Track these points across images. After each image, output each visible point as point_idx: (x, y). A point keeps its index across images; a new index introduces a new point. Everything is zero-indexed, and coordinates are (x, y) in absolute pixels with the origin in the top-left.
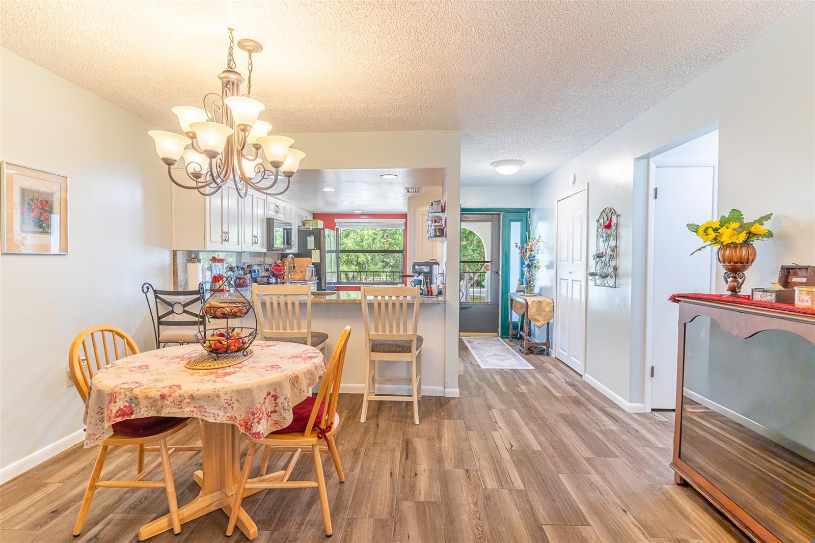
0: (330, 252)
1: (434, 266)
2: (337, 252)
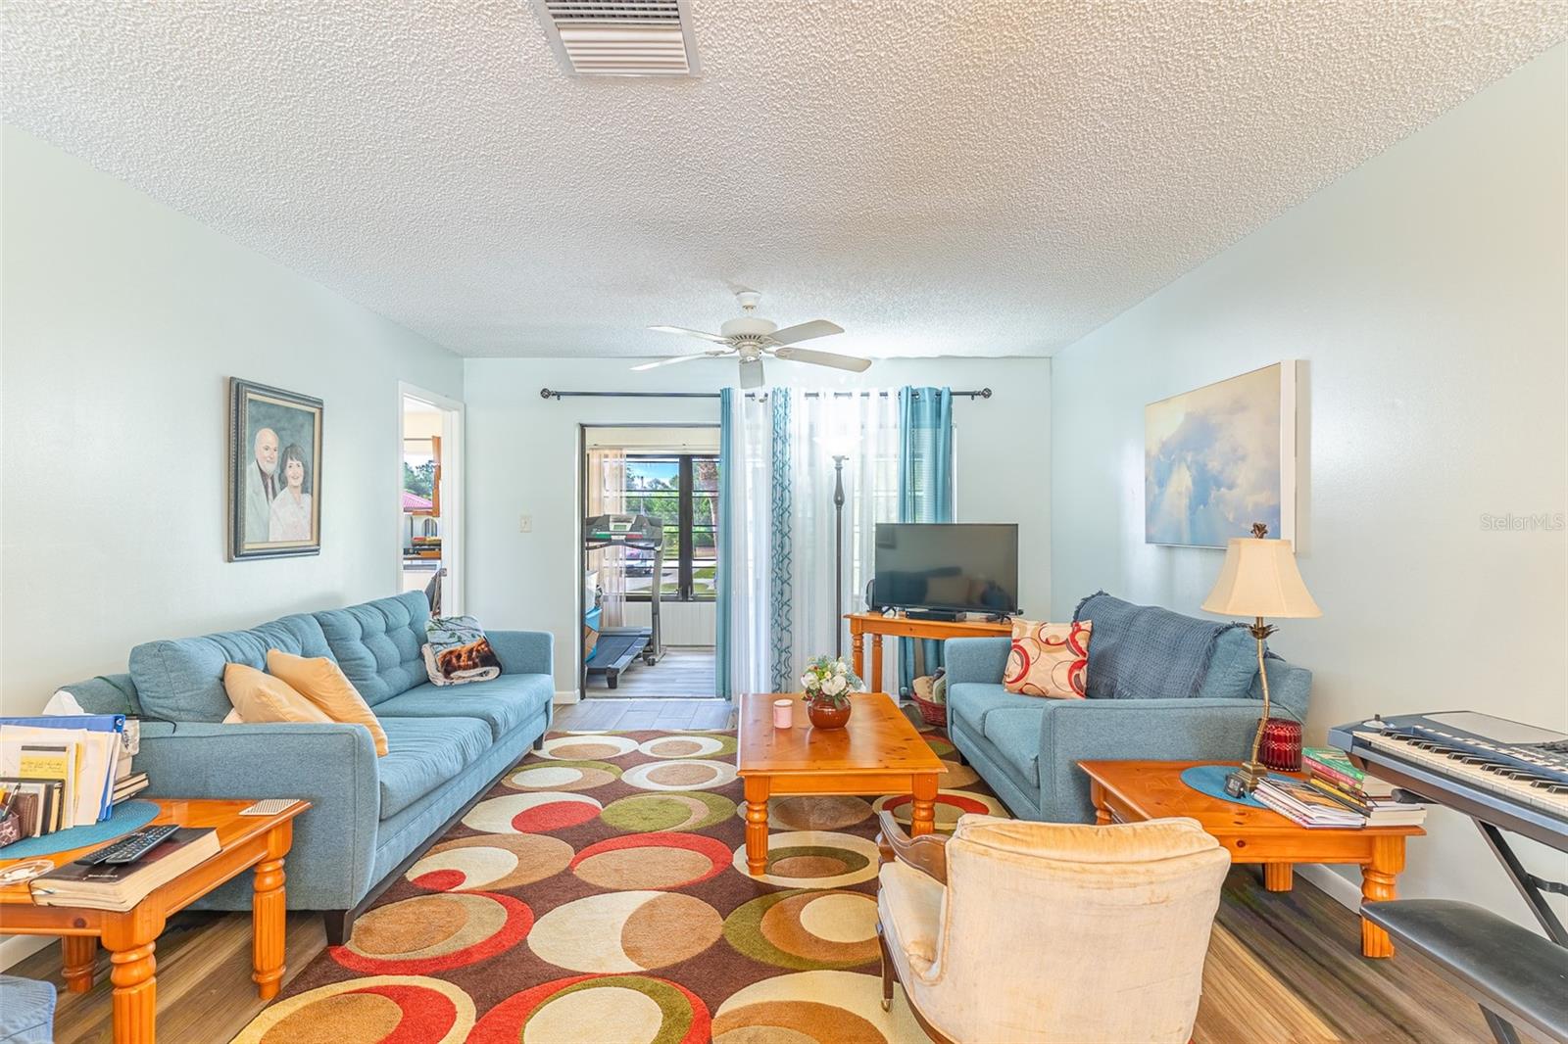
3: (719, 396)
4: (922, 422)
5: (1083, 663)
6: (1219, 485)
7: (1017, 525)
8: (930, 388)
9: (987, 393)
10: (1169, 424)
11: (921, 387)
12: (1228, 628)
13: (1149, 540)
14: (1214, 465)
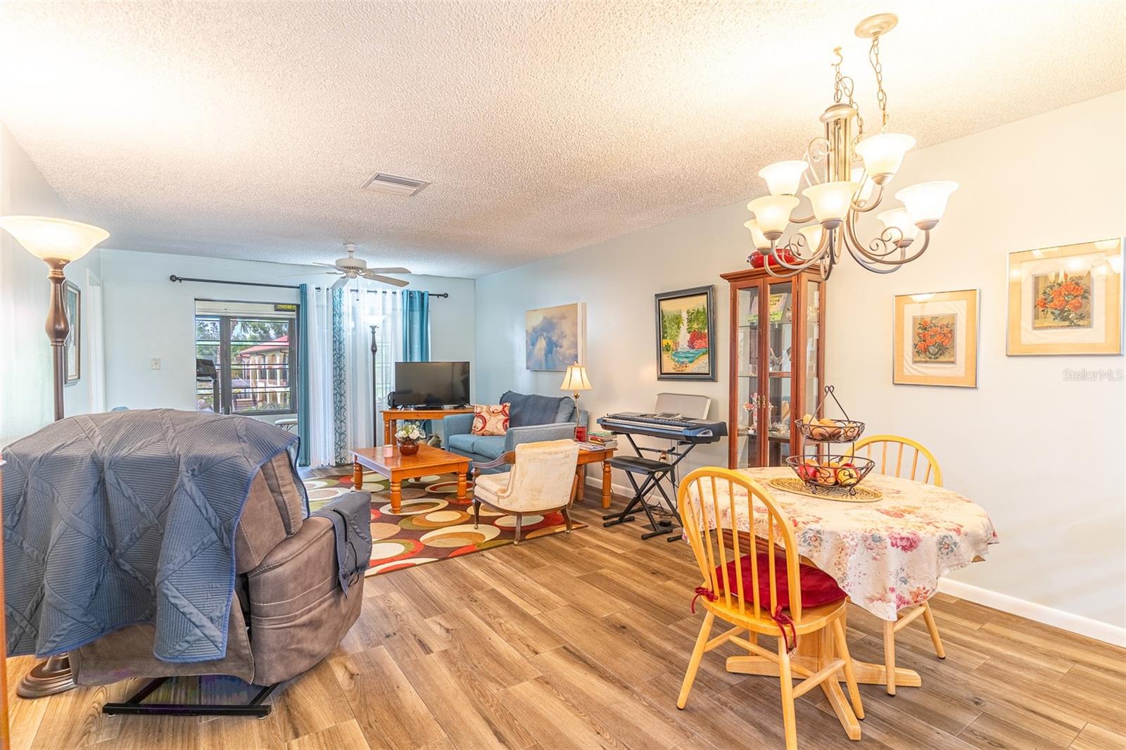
3: (299, 288)
4: (415, 309)
5: (508, 419)
6: (556, 346)
7: (469, 363)
8: (419, 292)
9: (446, 296)
10: (537, 320)
11: (413, 290)
12: (563, 398)
13: (527, 368)
14: (555, 338)
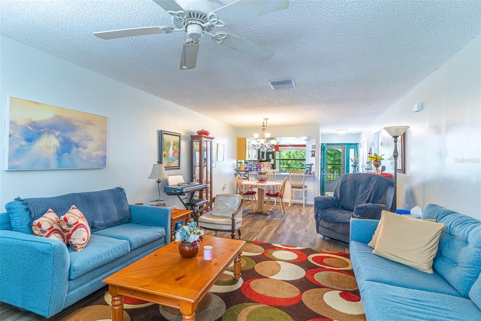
0: (277, 160)
1: (312, 166)
2: (280, 160)
